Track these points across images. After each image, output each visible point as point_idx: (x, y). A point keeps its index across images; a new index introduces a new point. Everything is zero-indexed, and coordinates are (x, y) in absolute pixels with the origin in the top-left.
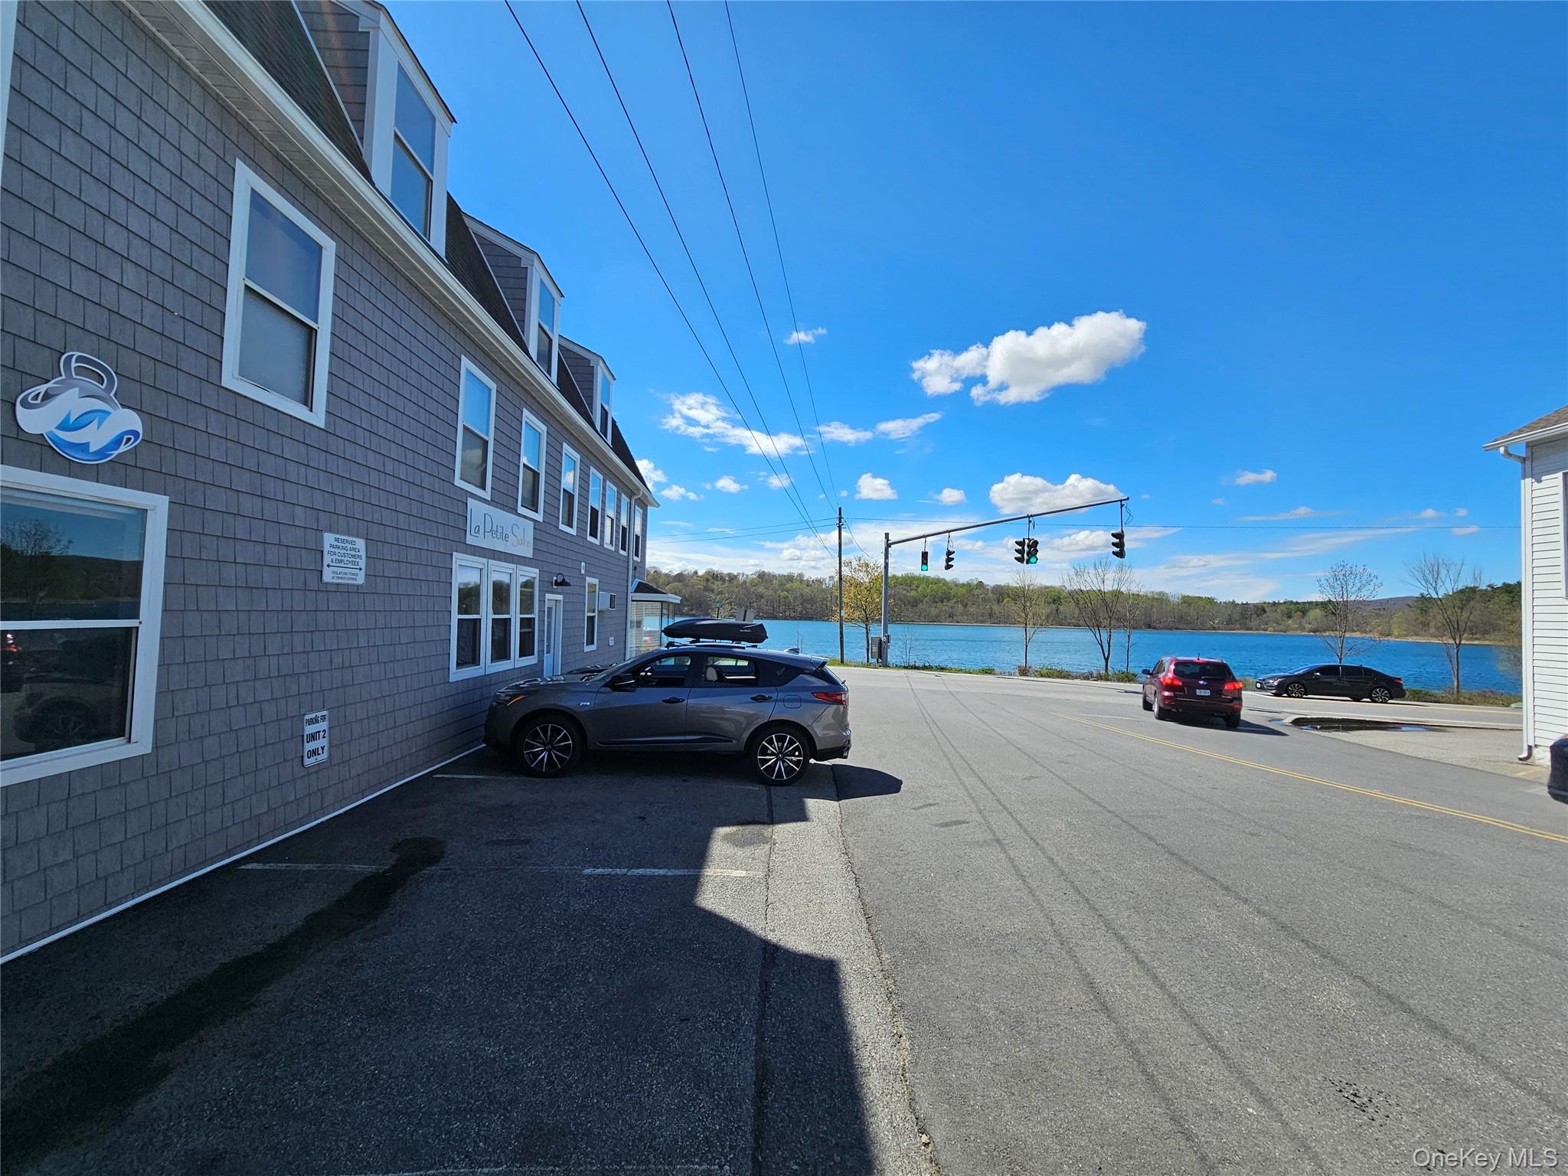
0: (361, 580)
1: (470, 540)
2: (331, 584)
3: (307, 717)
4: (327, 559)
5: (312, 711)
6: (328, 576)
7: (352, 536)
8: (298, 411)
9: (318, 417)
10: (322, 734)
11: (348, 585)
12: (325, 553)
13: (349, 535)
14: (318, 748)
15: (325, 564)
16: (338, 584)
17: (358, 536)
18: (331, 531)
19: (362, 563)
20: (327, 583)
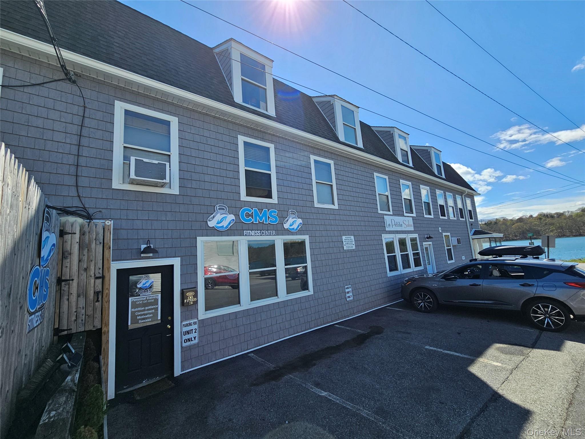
0: (354, 248)
1: (387, 229)
2: (347, 250)
3: (346, 287)
4: (344, 243)
5: (347, 286)
6: (345, 248)
7: (350, 236)
8: (331, 206)
9: (336, 207)
10: (350, 292)
11: (351, 250)
12: (343, 242)
13: (349, 235)
14: (350, 296)
15: (344, 245)
16: (348, 250)
17: (351, 235)
18: (344, 236)
19: (354, 243)
20: (345, 250)
